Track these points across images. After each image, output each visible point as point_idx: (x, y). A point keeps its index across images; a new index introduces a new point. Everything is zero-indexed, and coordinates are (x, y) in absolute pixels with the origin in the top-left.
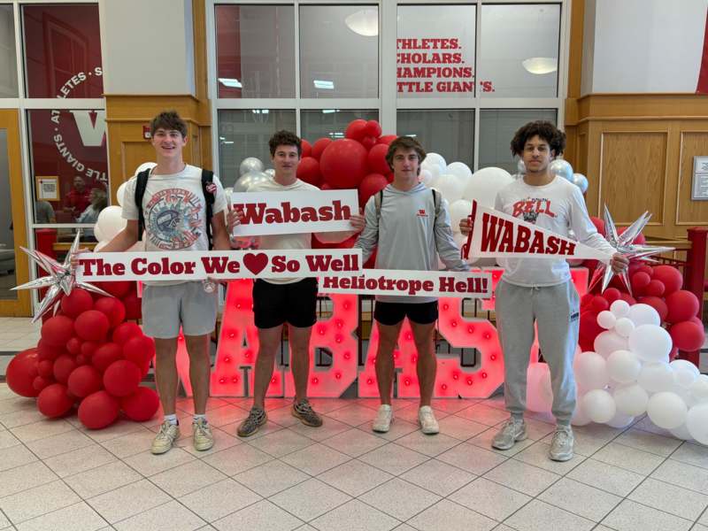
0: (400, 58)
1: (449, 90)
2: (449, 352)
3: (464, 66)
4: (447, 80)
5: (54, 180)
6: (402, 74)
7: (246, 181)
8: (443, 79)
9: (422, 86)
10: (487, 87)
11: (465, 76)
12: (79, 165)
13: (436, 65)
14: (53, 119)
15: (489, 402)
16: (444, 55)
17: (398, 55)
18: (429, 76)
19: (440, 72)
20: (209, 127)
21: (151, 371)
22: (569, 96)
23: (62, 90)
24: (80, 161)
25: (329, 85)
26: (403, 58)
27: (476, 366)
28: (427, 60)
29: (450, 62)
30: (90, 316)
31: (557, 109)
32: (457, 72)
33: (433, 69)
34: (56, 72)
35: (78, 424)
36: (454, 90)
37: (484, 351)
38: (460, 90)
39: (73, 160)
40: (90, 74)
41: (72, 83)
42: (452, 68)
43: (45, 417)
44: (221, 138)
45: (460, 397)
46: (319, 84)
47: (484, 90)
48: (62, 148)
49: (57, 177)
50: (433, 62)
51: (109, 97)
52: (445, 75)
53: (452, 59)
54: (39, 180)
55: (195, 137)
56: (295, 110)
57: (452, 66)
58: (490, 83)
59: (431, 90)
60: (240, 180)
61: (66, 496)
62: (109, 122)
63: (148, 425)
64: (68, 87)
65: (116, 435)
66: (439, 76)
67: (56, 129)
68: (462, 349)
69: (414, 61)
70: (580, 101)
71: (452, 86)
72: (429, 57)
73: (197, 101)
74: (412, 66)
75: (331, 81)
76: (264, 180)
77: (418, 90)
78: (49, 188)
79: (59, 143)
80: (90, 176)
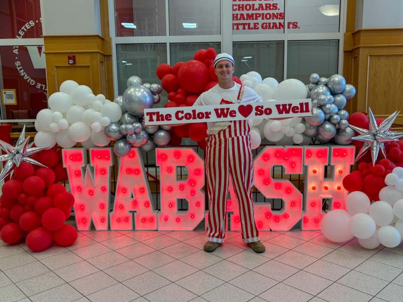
0: (237, 7)
1: (269, 28)
2: (265, 201)
3: (279, 12)
4: (268, 21)
5: (13, 92)
6: (239, 18)
7: (131, 91)
8: (265, 21)
9: (252, 26)
10: (295, 25)
11: (280, 18)
12: (32, 81)
13: (261, 12)
14: (14, 51)
15: (289, 233)
16: (266, 5)
17: (236, 5)
18: (256, 19)
19: (264, 16)
20: (111, 56)
21: (72, 214)
22: (347, 31)
23: (19, 32)
24: (32, 78)
25: (193, 26)
26: (239, 8)
27: (281, 210)
28: (255, 8)
29: (270, 9)
30: (33, 179)
31: (339, 40)
32: (274, 16)
33: (259, 14)
34: (17, 20)
35: (26, 248)
36: (273, 28)
37: (287, 200)
38: (276, 28)
39: (28, 77)
40: (37, 21)
41: (25, 28)
42: (271, 13)
43: (6, 244)
44: (123, 62)
45: (271, 230)
46: (186, 25)
47: (293, 28)
48: (20, 70)
49: (15, 90)
50: (259, 9)
51: (46, 38)
52: (267, 19)
53: (272, 7)
54: (4, 92)
55: (102, 62)
56: (166, 43)
57: (271, 12)
58: (297, 23)
59: (258, 28)
60: (127, 90)
61: (17, 295)
62: (46, 54)
63: (70, 248)
64: (23, 30)
65: (49, 256)
66: (263, 19)
67: (17, 58)
68: (273, 199)
69: (247, 10)
70: (354, 34)
71: (272, 25)
72: (257, 6)
73: (103, 39)
74: (245, 12)
75: (195, 23)
76: (142, 90)
77: (249, 28)
78: (10, 97)
79: (19, 66)
80: (39, 88)
